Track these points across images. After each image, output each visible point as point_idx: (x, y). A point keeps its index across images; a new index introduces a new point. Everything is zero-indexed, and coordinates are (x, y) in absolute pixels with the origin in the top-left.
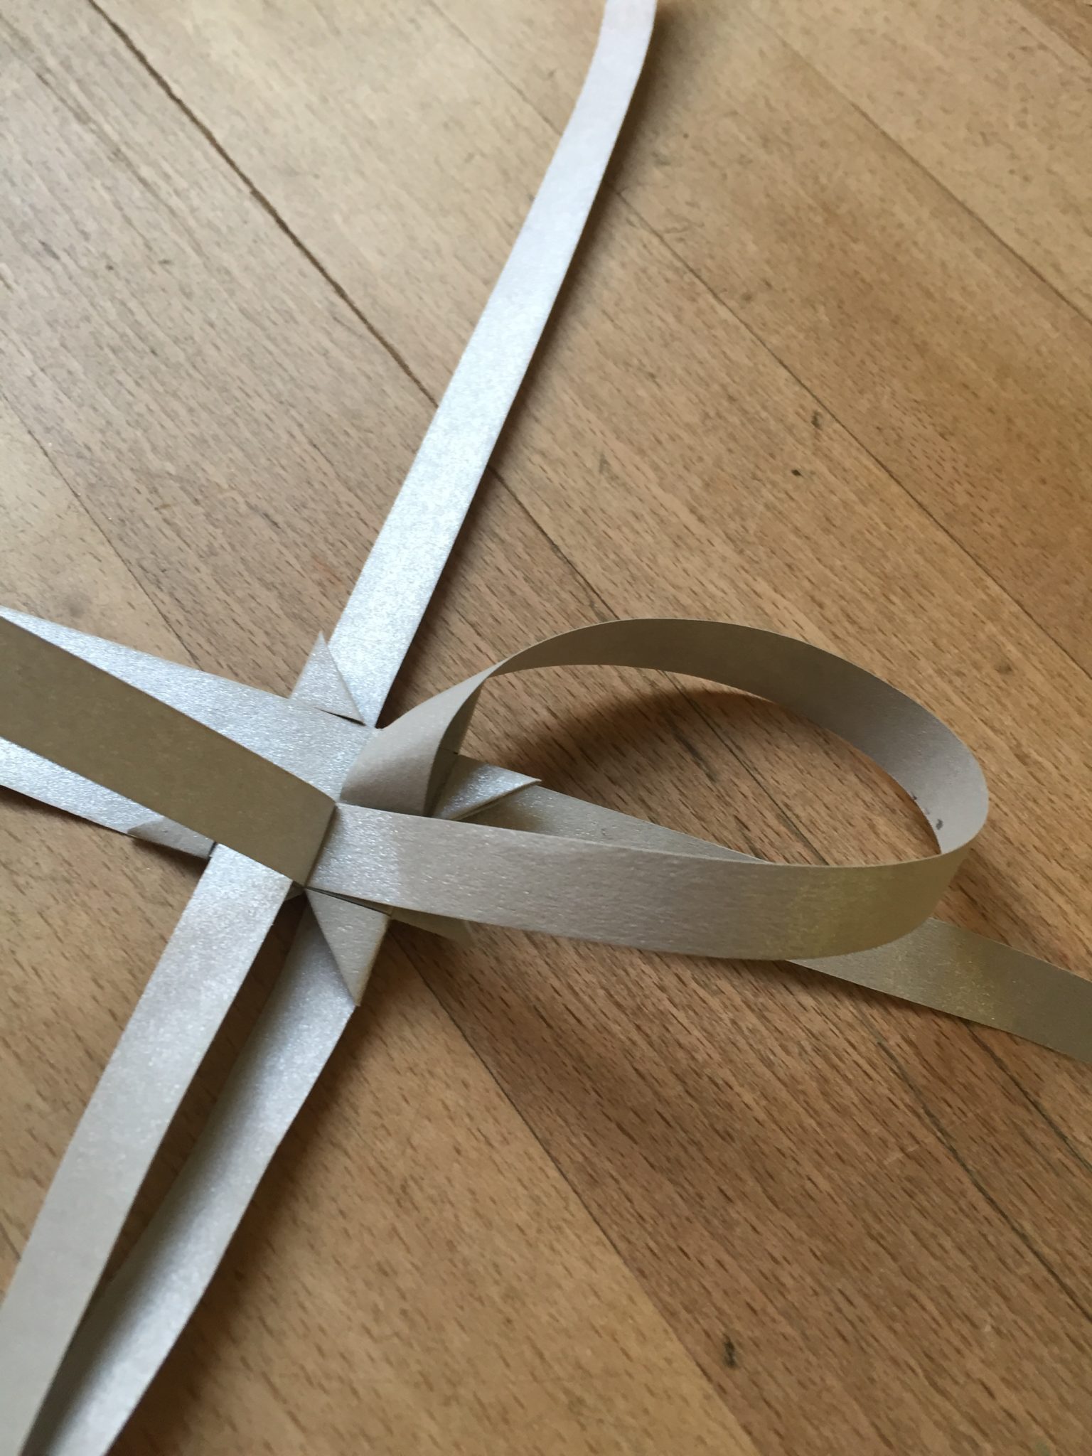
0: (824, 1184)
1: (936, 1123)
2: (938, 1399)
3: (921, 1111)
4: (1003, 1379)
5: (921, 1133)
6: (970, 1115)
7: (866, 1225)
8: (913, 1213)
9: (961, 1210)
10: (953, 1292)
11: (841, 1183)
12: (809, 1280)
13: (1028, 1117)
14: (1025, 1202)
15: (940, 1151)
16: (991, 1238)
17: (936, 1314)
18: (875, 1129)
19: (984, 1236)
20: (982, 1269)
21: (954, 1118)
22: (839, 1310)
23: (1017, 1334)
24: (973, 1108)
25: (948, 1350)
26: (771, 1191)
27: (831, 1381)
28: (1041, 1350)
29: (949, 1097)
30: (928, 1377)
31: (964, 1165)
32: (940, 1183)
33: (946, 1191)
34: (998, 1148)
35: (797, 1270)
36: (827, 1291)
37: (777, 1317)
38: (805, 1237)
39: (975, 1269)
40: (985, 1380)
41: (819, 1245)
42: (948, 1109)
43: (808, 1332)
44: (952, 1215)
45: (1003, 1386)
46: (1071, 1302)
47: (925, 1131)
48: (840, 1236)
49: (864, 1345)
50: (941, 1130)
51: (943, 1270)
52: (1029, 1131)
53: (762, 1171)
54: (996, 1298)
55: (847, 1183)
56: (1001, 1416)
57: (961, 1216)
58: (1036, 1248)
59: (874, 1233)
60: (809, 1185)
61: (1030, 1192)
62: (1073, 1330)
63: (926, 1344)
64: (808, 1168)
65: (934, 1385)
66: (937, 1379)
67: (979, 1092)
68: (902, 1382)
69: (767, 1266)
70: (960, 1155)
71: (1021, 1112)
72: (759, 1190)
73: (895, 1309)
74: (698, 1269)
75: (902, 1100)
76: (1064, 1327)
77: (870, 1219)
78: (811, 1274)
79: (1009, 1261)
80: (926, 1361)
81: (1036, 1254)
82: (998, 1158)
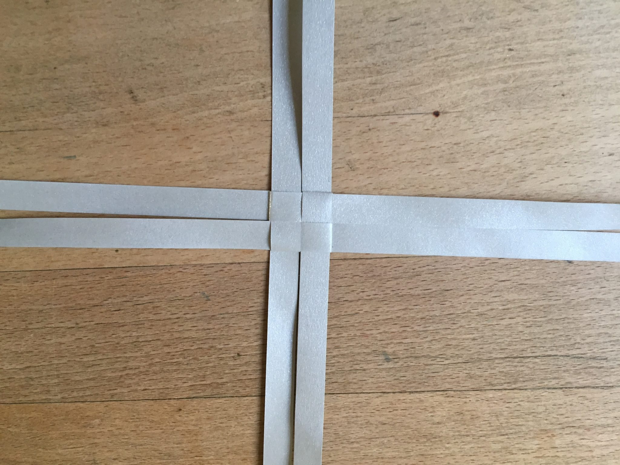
0: (586, 315)
1: (577, 357)
2: (520, 304)
3: (583, 356)
4: (511, 324)
5: (578, 351)
6: (573, 368)
7: (569, 319)
8: (562, 333)
9: (554, 346)
10: (538, 328)
11: (583, 320)
12: (569, 294)
13: (560, 383)
14: (543, 365)
15: (571, 353)
16: (542, 348)
17: (536, 319)
18: (589, 340)
19: (543, 347)
20: (537, 340)
21: (575, 364)
22: (556, 296)
23: (517, 336)
24: (574, 371)
25: (528, 316)
26: (595, 300)
27: (543, 281)
28: (509, 339)
29: (580, 367)
30: (526, 306)
31: (562, 356)
32: (563, 346)
33: (560, 346)
34: (560, 369)
35: (573, 292)
36: (563, 296)
37: (567, 279)
38: (579, 300)
39: (538, 338)
40: (514, 319)
41: (574, 303)
42: (578, 364)
43: (558, 284)
44: (555, 343)
45: (510, 323)
46: (513, 356)
47: (578, 352)
48: (571, 310)
49: (545, 296)
50: (574, 357)
51: (545, 330)
52: (557, 381)
53: (602, 302)
54: (528, 338)
55: (582, 322)
56: (504, 317)
57: (552, 345)
58: (531, 358)
59: (566, 319)
60: (589, 311)
61: (543, 368)
62: (507, 351)
63: (533, 311)
64: (593, 314)
65: (523, 306)
66: (523, 308)
67: (576, 376)
68: (530, 299)
69: (579, 285)
70: (566, 357)
71: (563, 383)
72: (597, 297)
73: (546, 310)
74: (593, 267)
75: (589, 353)
76: (509, 349)
77: (570, 321)
78: (569, 295)
79: (534, 348)
80: (529, 308)
81: (529, 357)
82: (557, 367)
